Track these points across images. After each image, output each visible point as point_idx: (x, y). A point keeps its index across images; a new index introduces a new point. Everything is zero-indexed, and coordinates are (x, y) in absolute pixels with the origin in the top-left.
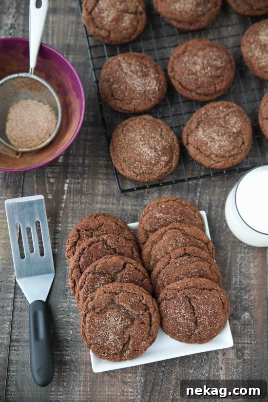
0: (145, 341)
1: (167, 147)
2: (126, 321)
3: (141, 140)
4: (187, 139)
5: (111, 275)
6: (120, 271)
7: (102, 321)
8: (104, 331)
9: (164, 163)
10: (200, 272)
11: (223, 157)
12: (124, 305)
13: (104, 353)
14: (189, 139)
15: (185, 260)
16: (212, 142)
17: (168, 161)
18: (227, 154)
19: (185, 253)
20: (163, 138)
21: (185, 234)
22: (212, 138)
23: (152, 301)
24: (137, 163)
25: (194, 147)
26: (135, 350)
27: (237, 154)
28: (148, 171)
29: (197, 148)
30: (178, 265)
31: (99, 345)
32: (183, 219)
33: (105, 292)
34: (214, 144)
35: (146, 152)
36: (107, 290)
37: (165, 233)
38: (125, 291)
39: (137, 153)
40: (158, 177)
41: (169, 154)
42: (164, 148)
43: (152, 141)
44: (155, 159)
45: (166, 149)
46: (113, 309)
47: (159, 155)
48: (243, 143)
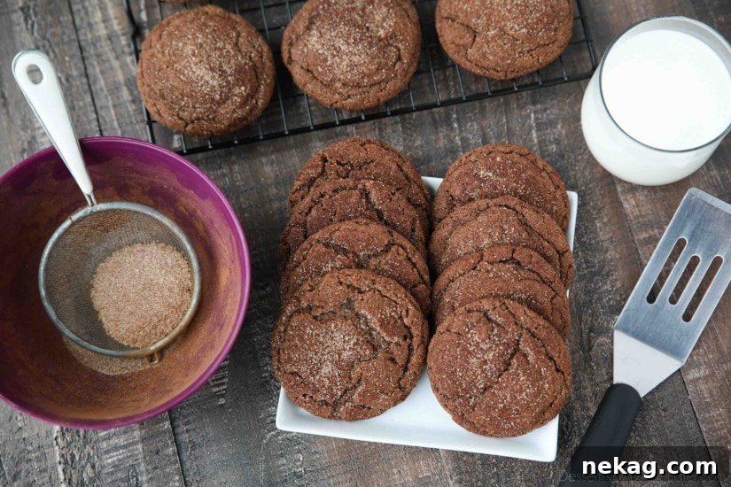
0: (387, 394)
1: (247, 67)
2: (364, 347)
3: (194, 55)
4: (290, 52)
5: (358, 256)
6: (376, 255)
7: (318, 335)
8: (316, 354)
9: (239, 100)
10: (531, 301)
11: (359, 86)
12: (369, 317)
13: (305, 395)
14: (293, 51)
15: (508, 269)
16: (335, 56)
17: (248, 95)
18: (366, 80)
19: (512, 258)
20: (240, 51)
21: (524, 224)
22: (335, 49)
23: (423, 323)
24: (186, 99)
25: (302, 68)
26: (364, 407)
27: (387, 81)
28: (208, 116)
29: (308, 70)
30: (491, 275)
31: (300, 377)
32: (530, 194)
33: (341, 283)
34: (339, 61)
35: (202, 78)
36: (346, 280)
37: (485, 210)
38: (378, 291)
39: (184, 79)
40: (229, 126)
41: (249, 80)
42: (239, 70)
43: (215, 54)
44: (222, 92)
45: (245, 72)
46: (345, 317)
47: (228, 82)
48: (399, 58)
